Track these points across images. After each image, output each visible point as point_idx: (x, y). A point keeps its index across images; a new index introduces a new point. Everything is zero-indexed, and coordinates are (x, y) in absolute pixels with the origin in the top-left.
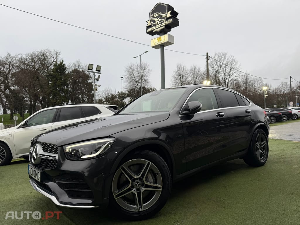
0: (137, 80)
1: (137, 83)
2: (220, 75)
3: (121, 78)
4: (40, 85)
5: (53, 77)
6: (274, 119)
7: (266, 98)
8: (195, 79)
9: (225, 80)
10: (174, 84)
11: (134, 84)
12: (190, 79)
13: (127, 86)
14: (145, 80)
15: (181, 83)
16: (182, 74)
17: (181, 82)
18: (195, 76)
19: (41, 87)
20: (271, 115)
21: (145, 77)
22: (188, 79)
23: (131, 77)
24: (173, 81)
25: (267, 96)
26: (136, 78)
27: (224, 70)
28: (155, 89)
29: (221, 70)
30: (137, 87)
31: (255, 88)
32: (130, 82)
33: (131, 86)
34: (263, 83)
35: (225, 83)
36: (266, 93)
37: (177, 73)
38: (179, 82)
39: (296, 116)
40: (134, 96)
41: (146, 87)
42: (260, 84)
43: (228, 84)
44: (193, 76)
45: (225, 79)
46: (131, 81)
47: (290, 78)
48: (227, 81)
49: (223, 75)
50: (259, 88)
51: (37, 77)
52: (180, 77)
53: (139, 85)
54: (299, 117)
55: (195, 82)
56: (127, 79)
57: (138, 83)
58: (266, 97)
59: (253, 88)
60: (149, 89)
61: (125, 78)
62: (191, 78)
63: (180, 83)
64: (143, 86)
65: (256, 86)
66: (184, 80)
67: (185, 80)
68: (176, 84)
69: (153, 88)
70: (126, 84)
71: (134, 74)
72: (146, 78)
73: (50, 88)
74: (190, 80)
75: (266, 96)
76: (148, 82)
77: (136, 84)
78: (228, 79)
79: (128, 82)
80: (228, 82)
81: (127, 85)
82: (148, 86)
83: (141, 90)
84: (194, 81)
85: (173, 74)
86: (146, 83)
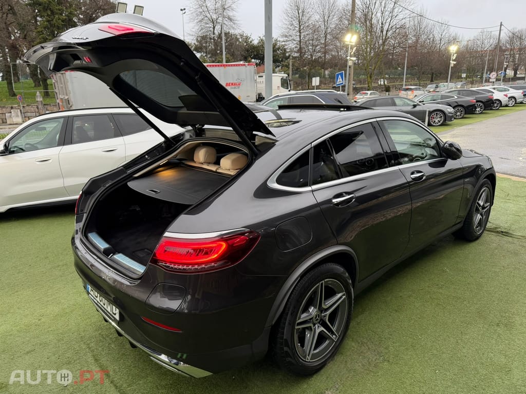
0: (214, 17)
1: (213, 23)
2: (373, 16)
3: (182, 10)
4: (19, 24)
5: (45, 9)
6: (462, 111)
7: (452, 67)
8: (325, 18)
9: (382, 27)
10: (286, 26)
11: (208, 26)
12: (317, 17)
13: (194, 30)
14: (230, 19)
15: (300, 26)
16: (301, 6)
17: (300, 23)
18: (326, 11)
19: (22, 28)
20: (457, 104)
21: (229, 10)
22: (313, 18)
23: (201, 10)
24: (284, 21)
25: (455, 63)
26: (211, 14)
27: (383, 4)
28: (250, 38)
29: (377, 4)
30: (214, 34)
31: (433, 40)
32: (199, 21)
33: (202, 29)
34: (450, 30)
35: (382, 32)
36: (454, 58)
37: (293, 5)
38: (296, 23)
39: (498, 104)
40: (208, 50)
41: (232, 31)
42: (444, 33)
43: (386, 34)
44: (323, 12)
45: (382, 24)
46: (203, 19)
47: (501, 25)
48: (386, 28)
49: (379, 15)
50: (441, 40)
51: (9, 5)
52: (299, 14)
53: (218, 27)
54: (503, 105)
55: (326, 23)
56: (194, 14)
57: (215, 22)
58: (452, 65)
59: (429, 39)
60: (238, 37)
61: (190, 13)
62: (319, 17)
63: (298, 26)
64: (226, 29)
65: (436, 36)
66: (305, 19)
67: (308, 20)
68: (289, 27)
69: (244, 35)
70: (192, 25)
71: (208, 5)
72: (231, 14)
73: (42, 31)
74: (317, 19)
75: (452, 63)
76: (236, 22)
77: (211, 25)
78: (388, 24)
79: (196, 21)
80: (387, 31)
81: (193, 28)
82: (236, 31)
83: (221, 39)
84: (323, 23)
85: (285, 6)
86: (232, 23)
